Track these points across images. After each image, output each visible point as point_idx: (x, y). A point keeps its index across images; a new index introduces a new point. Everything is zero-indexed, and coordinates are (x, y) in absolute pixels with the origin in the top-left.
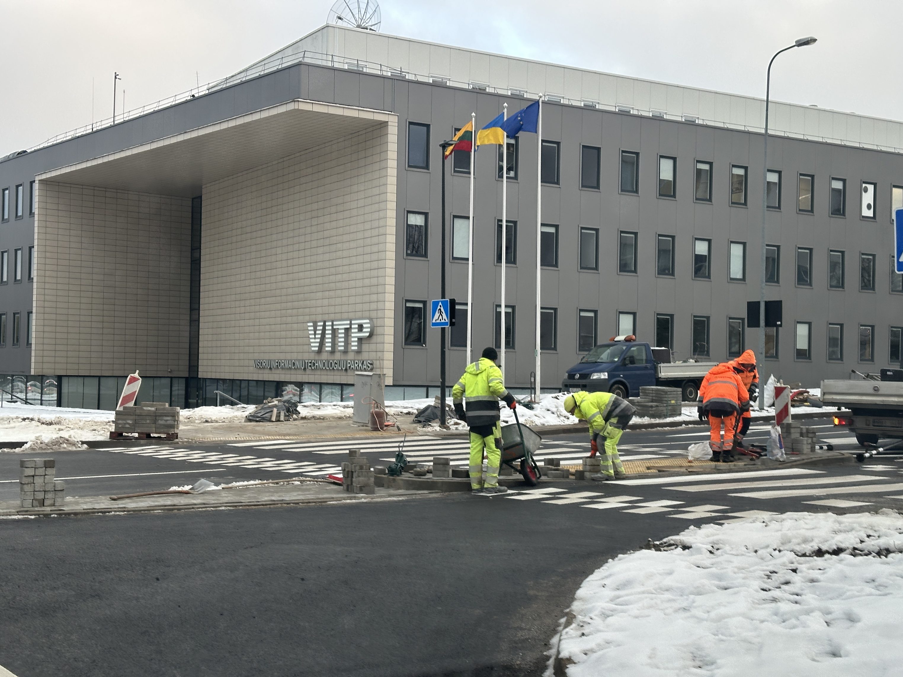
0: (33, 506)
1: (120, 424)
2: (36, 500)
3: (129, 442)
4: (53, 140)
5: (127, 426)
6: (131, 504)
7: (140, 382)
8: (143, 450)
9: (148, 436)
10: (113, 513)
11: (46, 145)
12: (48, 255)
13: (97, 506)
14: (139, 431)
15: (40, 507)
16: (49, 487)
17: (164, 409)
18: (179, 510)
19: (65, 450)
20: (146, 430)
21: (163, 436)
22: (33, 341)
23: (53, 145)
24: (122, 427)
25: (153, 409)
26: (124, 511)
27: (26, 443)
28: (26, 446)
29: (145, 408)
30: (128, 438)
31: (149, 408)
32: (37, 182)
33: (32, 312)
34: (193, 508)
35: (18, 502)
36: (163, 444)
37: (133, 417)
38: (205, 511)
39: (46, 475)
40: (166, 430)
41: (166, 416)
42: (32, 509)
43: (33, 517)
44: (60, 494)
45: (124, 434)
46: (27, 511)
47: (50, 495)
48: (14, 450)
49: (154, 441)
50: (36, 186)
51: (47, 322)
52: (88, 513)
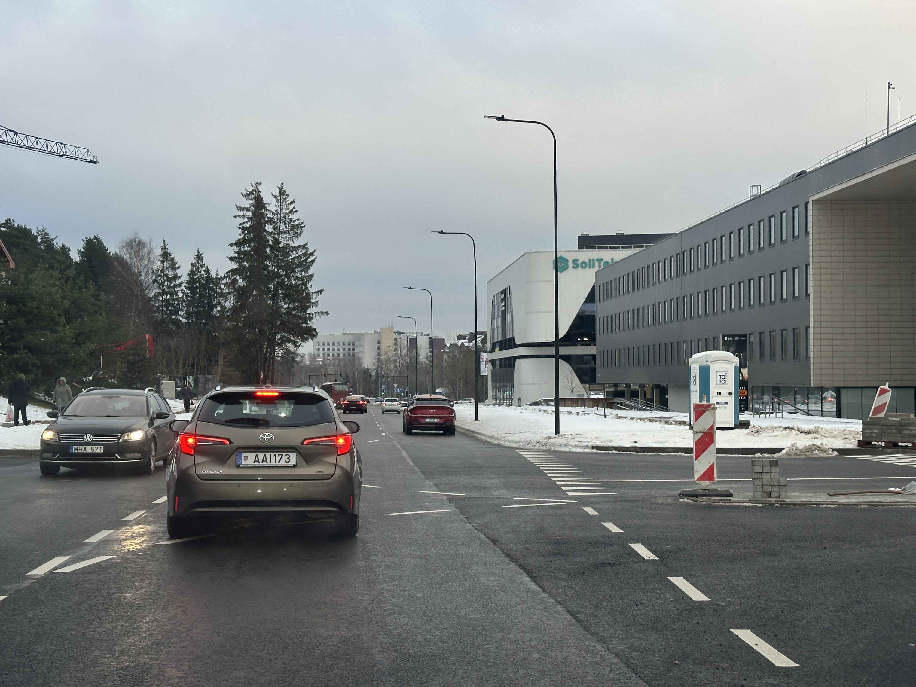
0: (762, 497)
1: (867, 433)
2: (765, 492)
3: (876, 451)
4: (825, 160)
5: (874, 435)
6: (842, 500)
7: (890, 394)
8: (887, 458)
9: (895, 445)
10: (825, 505)
11: (818, 166)
12: (823, 271)
13: (813, 500)
14: (885, 440)
15: (768, 498)
16: (775, 483)
17: (910, 419)
18: (883, 506)
19: (817, 456)
20: (893, 439)
21: (910, 445)
22: (811, 355)
23: (826, 166)
24: (869, 436)
25: (898, 419)
26: (835, 505)
27: (784, 449)
28: (784, 452)
29: (890, 418)
30: (876, 446)
31: (895, 419)
32: (811, 202)
33: (809, 327)
34: (896, 505)
35: (751, 494)
36: (909, 453)
37: (879, 427)
38: (906, 508)
39: (771, 472)
40: (911, 440)
41: (911, 426)
42: (761, 499)
43: (760, 505)
44: (783, 488)
45: (873, 443)
46: (757, 501)
47: (775, 489)
48: (773, 455)
49: (900, 450)
50: (810, 206)
51: (823, 336)
52: (805, 505)
